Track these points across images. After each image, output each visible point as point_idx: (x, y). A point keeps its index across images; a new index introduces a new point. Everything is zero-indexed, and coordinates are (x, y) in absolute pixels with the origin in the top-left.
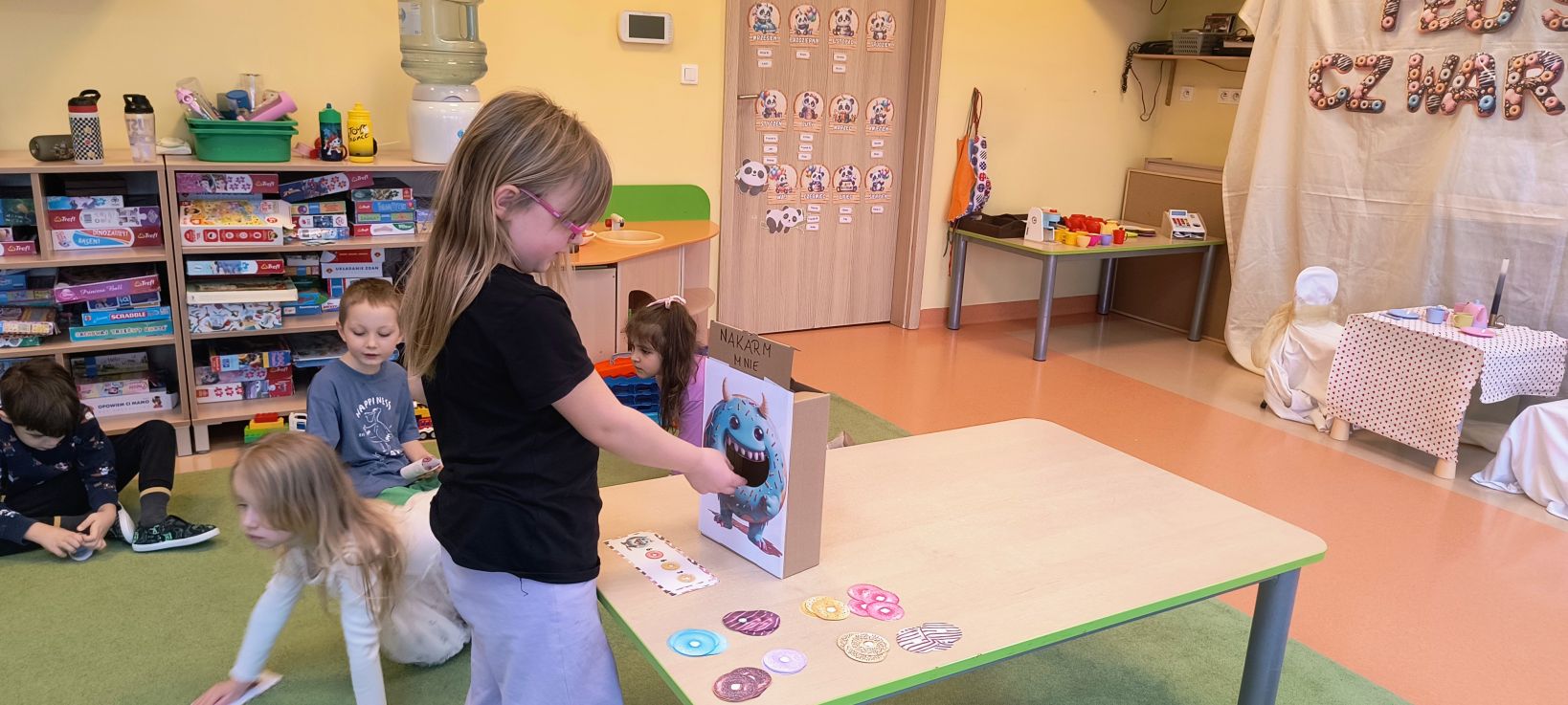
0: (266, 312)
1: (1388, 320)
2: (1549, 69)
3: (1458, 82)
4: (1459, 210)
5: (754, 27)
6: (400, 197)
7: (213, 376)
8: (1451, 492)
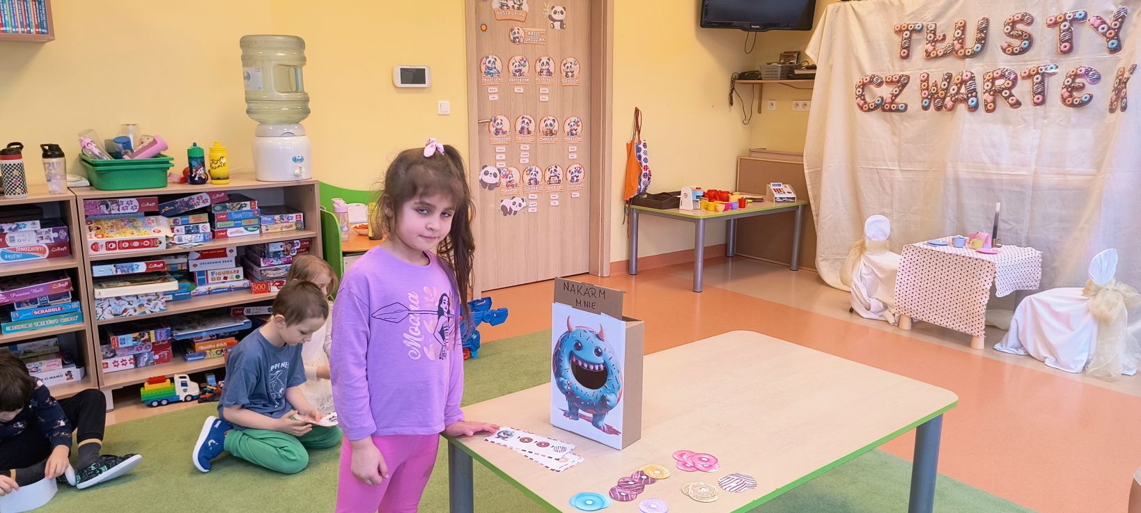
0: (154, 300)
1: (929, 247)
2: (1009, 79)
3: (954, 90)
4: (963, 172)
5: (485, 72)
6: (248, 208)
7: (111, 352)
8: (984, 358)
